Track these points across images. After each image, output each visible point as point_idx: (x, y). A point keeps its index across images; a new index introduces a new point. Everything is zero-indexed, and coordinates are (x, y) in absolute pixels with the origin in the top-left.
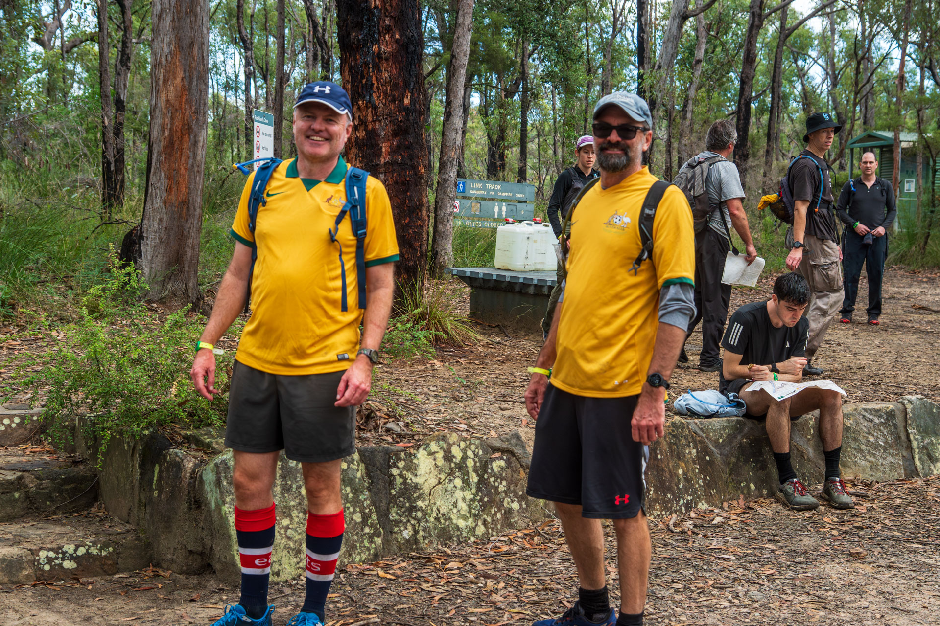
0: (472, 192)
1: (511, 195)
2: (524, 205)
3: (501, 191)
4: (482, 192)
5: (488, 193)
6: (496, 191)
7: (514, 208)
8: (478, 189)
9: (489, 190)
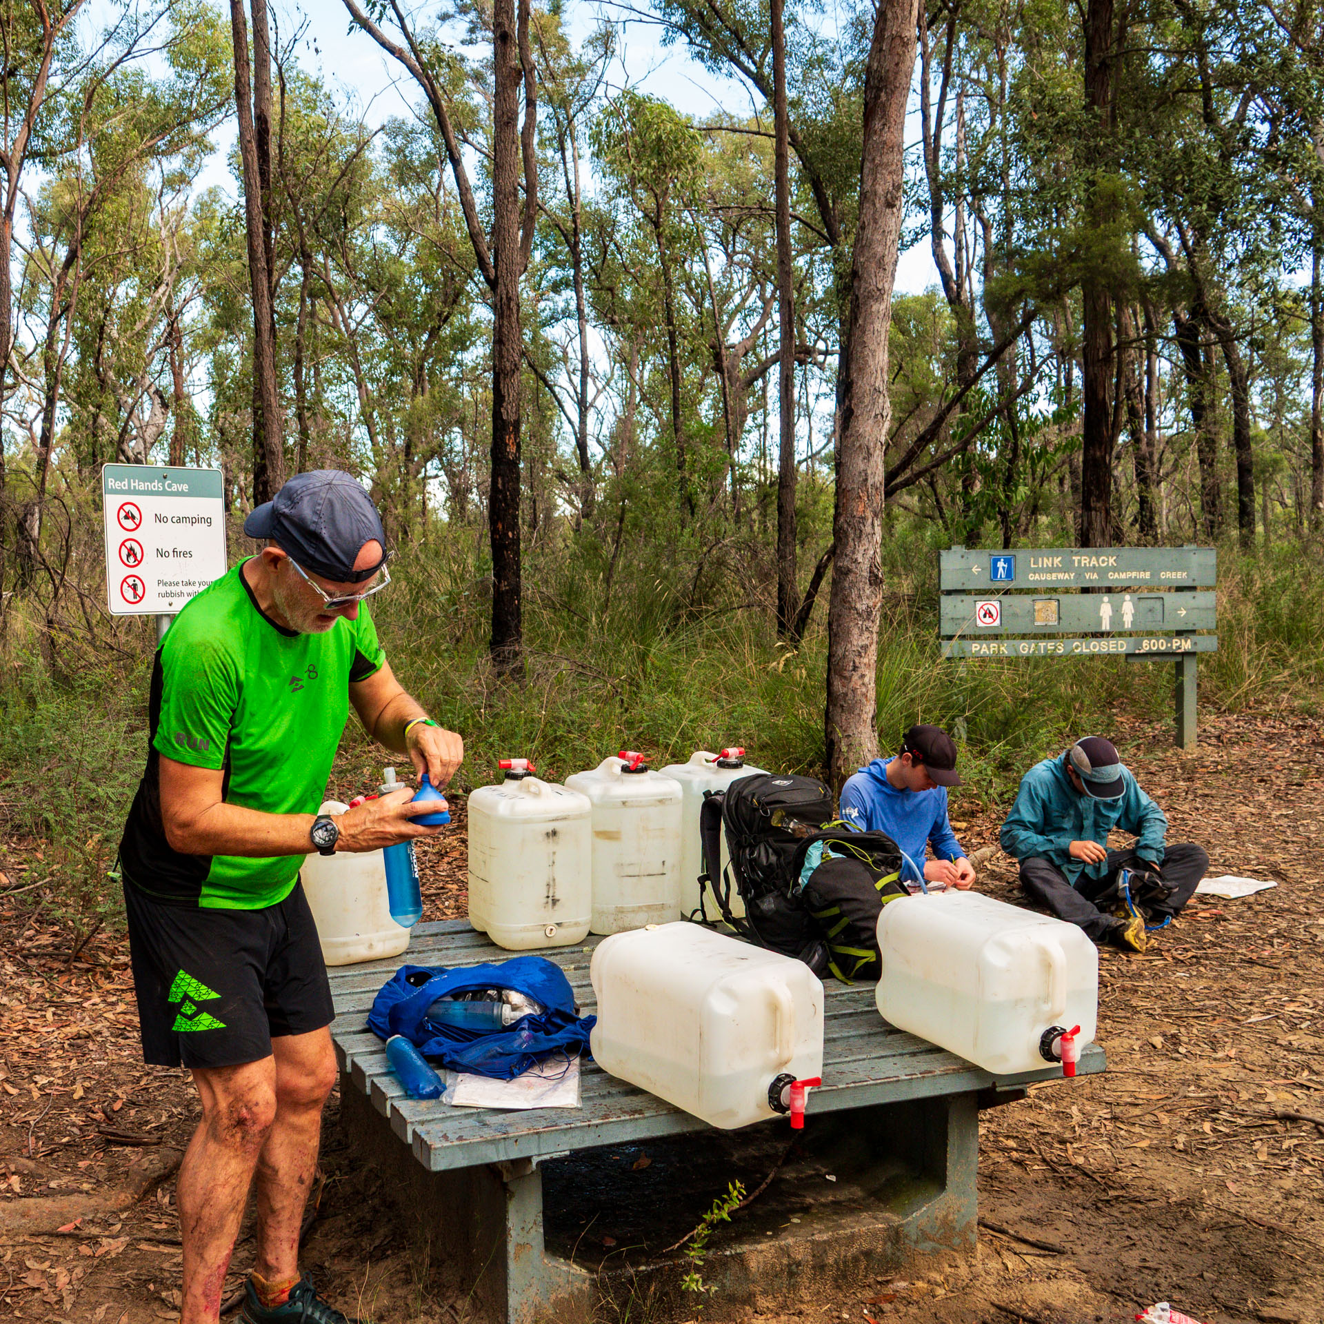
0: (1032, 577)
1: (1147, 575)
2: (1188, 595)
3: (1115, 570)
4: (1061, 576)
5: (1079, 575)
6: (1102, 572)
7: (1158, 604)
8: (1051, 570)
9: (1080, 572)
